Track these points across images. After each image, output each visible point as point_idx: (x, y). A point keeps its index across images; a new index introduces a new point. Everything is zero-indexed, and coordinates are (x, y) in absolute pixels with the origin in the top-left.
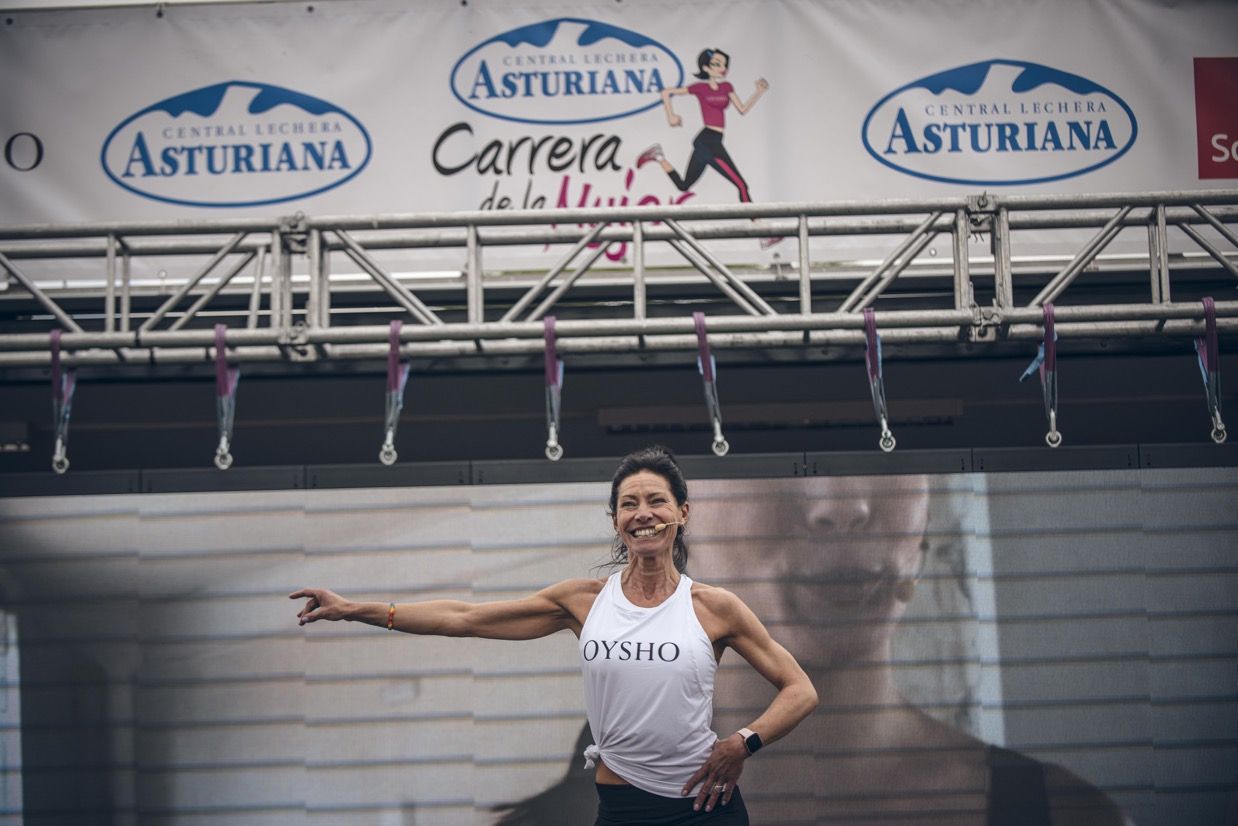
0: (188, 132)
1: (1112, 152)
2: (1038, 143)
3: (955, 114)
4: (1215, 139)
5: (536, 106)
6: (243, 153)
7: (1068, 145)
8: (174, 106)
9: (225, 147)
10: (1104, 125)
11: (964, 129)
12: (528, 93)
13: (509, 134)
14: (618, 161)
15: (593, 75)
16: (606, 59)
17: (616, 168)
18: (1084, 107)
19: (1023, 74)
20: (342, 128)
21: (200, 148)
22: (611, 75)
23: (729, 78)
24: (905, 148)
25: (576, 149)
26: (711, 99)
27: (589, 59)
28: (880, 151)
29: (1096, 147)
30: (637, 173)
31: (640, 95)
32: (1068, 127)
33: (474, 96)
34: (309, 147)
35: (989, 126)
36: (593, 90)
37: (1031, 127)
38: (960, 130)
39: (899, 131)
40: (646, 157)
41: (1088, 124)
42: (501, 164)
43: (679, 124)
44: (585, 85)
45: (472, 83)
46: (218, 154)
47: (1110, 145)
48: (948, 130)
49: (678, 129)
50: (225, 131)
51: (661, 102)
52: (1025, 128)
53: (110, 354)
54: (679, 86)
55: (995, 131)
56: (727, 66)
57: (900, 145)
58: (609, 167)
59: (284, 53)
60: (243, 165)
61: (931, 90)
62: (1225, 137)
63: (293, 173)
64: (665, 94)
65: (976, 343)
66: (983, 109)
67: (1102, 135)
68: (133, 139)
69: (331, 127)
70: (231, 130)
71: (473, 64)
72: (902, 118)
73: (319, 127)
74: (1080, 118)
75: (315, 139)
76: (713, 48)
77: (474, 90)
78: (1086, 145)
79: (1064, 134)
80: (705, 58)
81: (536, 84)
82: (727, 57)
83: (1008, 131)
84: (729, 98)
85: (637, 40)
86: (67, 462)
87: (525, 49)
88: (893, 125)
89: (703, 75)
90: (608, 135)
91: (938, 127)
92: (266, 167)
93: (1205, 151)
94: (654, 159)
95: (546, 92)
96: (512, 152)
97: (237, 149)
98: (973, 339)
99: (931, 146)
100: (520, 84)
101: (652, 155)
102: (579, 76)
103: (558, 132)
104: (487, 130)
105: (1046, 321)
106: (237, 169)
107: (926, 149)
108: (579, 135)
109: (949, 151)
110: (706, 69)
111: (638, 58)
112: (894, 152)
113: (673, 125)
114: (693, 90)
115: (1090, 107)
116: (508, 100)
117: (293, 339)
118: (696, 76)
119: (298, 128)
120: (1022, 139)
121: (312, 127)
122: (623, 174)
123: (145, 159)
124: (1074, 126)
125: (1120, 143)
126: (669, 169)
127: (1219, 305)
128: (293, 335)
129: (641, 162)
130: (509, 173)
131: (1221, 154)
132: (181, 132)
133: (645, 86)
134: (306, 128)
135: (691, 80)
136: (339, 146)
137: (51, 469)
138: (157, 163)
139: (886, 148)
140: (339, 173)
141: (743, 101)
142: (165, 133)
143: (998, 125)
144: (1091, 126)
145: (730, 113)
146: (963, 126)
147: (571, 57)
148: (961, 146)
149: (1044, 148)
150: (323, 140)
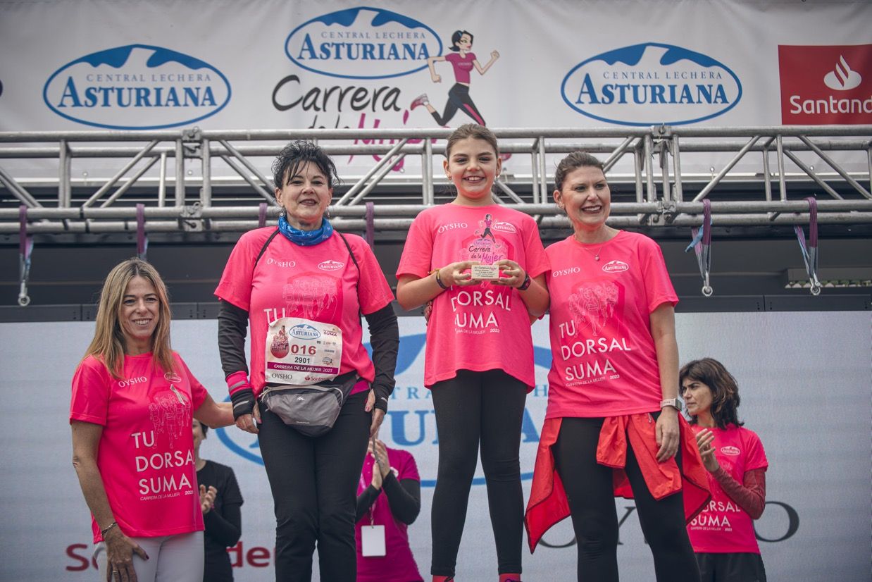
0: (104, 78)
1: (726, 106)
2: (678, 98)
3: (623, 78)
4: (792, 98)
5: (344, 66)
6: (143, 93)
7: (697, 100)
8: (94, 59)
9: (130, 89)
10: (720, 88)
11: (629, 88)
12: (338, 57)
13: (325, 84)
14: (398, 105)
15: (381, 46)
16: (390, 36)
17: (397, 109)
18: (708, 75)
19: (667, 53)
20: (210, 78)
21: (112, 89)
22: (393, 46)
23: (473, 51)
24: (590, 100)
25: (370, 96)
26: (462, 64)
27: (379, 36)
28: (573, 103)
29: (715, 102)
30: (410, 112)
31: (413, 61)
32: (697, 88)
33: (301, 58)
34: (188, 91)
35: (645, 86)
36: (382, 57)
37: (672, 88)
38: (626, 89)
39: (585, 89)
40: (417, 103)
41: (710, 86)
42: (319, 103)
43: (440, 80)
44: (376, 53)
45: (300, 49)
46: (125, 94)
47: (725, 101)
48: (619, 89)
49: (438, 83)
50: (130, 78)
51: (427, 66)
52: (669, 88)
53: (60, 224)
54: (439, 55)
55: (649, 89)
56: (471, 42)
57: (586, 98)
58: (392, 108)
59: (172, 26)
60: (143, 102)
61: (607, 62)
62: (798, 97)
63: (177, 108)
64: (430, 61)
65: (651, 226)
66: (641, 76)
67: (719, 94)
68: (66, 81)
69: (204, 77)
70: (135, 77)
71: (301, 36)
72: (587, 80)
73: (195, 77)
74: (705, 83)
75: (193, 85)
76: (462, 31)
77: (301, 53)
78: (709, 101)
79: (694, 93)
80: (457, 37)
81: (344, 51)
82: (472, 37)
83: (658, 90)
84: (473, 64)
85: (412, 24)
86: (28, 298)
87: (336, 27)
88: (581, 85)
89: (456, 48)
90: (391, 88)
91: (612, 86)
92: (158, 104)
93: (786, 107)
94: (423, 104)
95: (350, 56)
96: (327, 96)
97: (138, 90)
98: (650, 224)
99: (607, 100)
100: (333, 50)
101: (421, 102)
102: (372, 47)
103: (358, 84)
104: (309, 81)
105: (706, 211)
106: (138, 104)
107: (604, 102)
108: (372, 86)
109: (619, 103)
110: (457, 44)
111: (412, 35)
112: (583, 103)
113: (435, 82)
114: (448, 58)
115: (711, 75)
116: (324, 61)
117: (192, 214)
118: (451, 49)
119: (181, 78)
120: (667, 96)
121: (190, 77)
122: (401, 113)
123: (74, 95)
124: (701, 88)
125: (731, 100)
126: (433, 111)
127: (820, 203)
128: (192, 211)
129: (413, 106)
130: (325, 110)
131: (796, 109)
132: (99, 78)
133: (417, 56)
134: (186, 78)
135: (447, 51)
136: (209, 90)
137: (18, 304)
138: (82, 98)
139: (577, 100)
140: (208, 109)
141: (483, 66)
142: (88, 78)
143: (650, 86)
144: (712, 88)
145: (473, 74)
146: (628, 86)
147: (367, 34)
148: (626, 100)
149: (681, 102)
150: (197, 87)
